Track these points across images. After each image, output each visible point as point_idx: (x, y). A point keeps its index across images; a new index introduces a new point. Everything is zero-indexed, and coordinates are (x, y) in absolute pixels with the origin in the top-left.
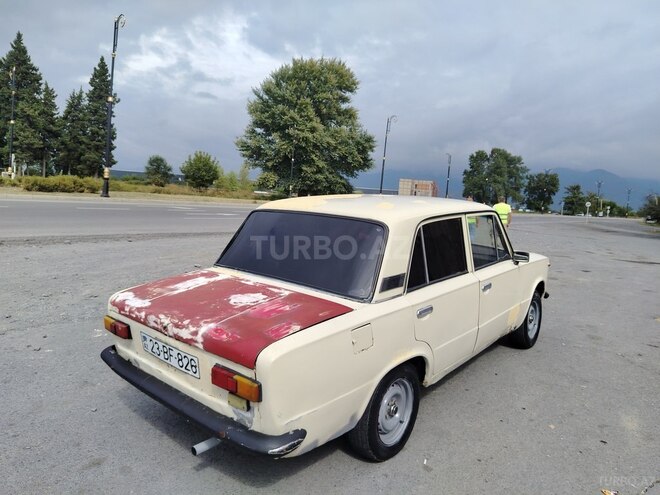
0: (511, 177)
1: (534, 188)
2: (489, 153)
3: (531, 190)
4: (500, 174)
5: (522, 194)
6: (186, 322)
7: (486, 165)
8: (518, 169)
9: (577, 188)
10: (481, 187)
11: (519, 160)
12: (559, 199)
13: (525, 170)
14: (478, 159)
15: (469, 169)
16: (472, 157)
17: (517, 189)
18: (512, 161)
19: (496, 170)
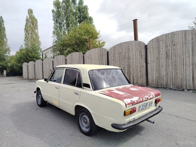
6: (149, 94)
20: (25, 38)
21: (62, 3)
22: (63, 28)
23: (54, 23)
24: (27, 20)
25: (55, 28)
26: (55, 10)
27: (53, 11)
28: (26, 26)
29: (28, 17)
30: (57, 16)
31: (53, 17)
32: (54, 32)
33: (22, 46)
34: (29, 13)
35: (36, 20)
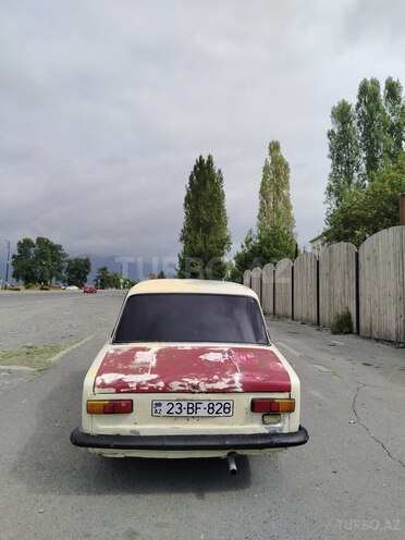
0: (54, 261)
1: (73, 270)
2: (35, 241)
3: (70, 271)
4: (45, 259)
5: (64, 274)
6: (216, 377)
7: (32, 250)
8: (59, 255)
9: (105, 269)
10: (29, 269)
11: (60, 247)
12: (91, 277)
13: (65, 255)
14: (25, 245)
15: (17, 254)
16: (19, 243)
17: (60, 271)
18: (55, 248)
19: (41, 255)
20: (261, 211)
21: (358, 106)
22: (355, 174)
23: (333, 166)
24: (266, 169)
25: (334, 177)
26: (336, 131)
27: (331, 134)
28: (263, 184)
29: (270, 161)
30: (340, 145)
31: (331, 149)
32: (330, 189)
33: (251, 231)
34: (271, 151)
35: (286, 166)
